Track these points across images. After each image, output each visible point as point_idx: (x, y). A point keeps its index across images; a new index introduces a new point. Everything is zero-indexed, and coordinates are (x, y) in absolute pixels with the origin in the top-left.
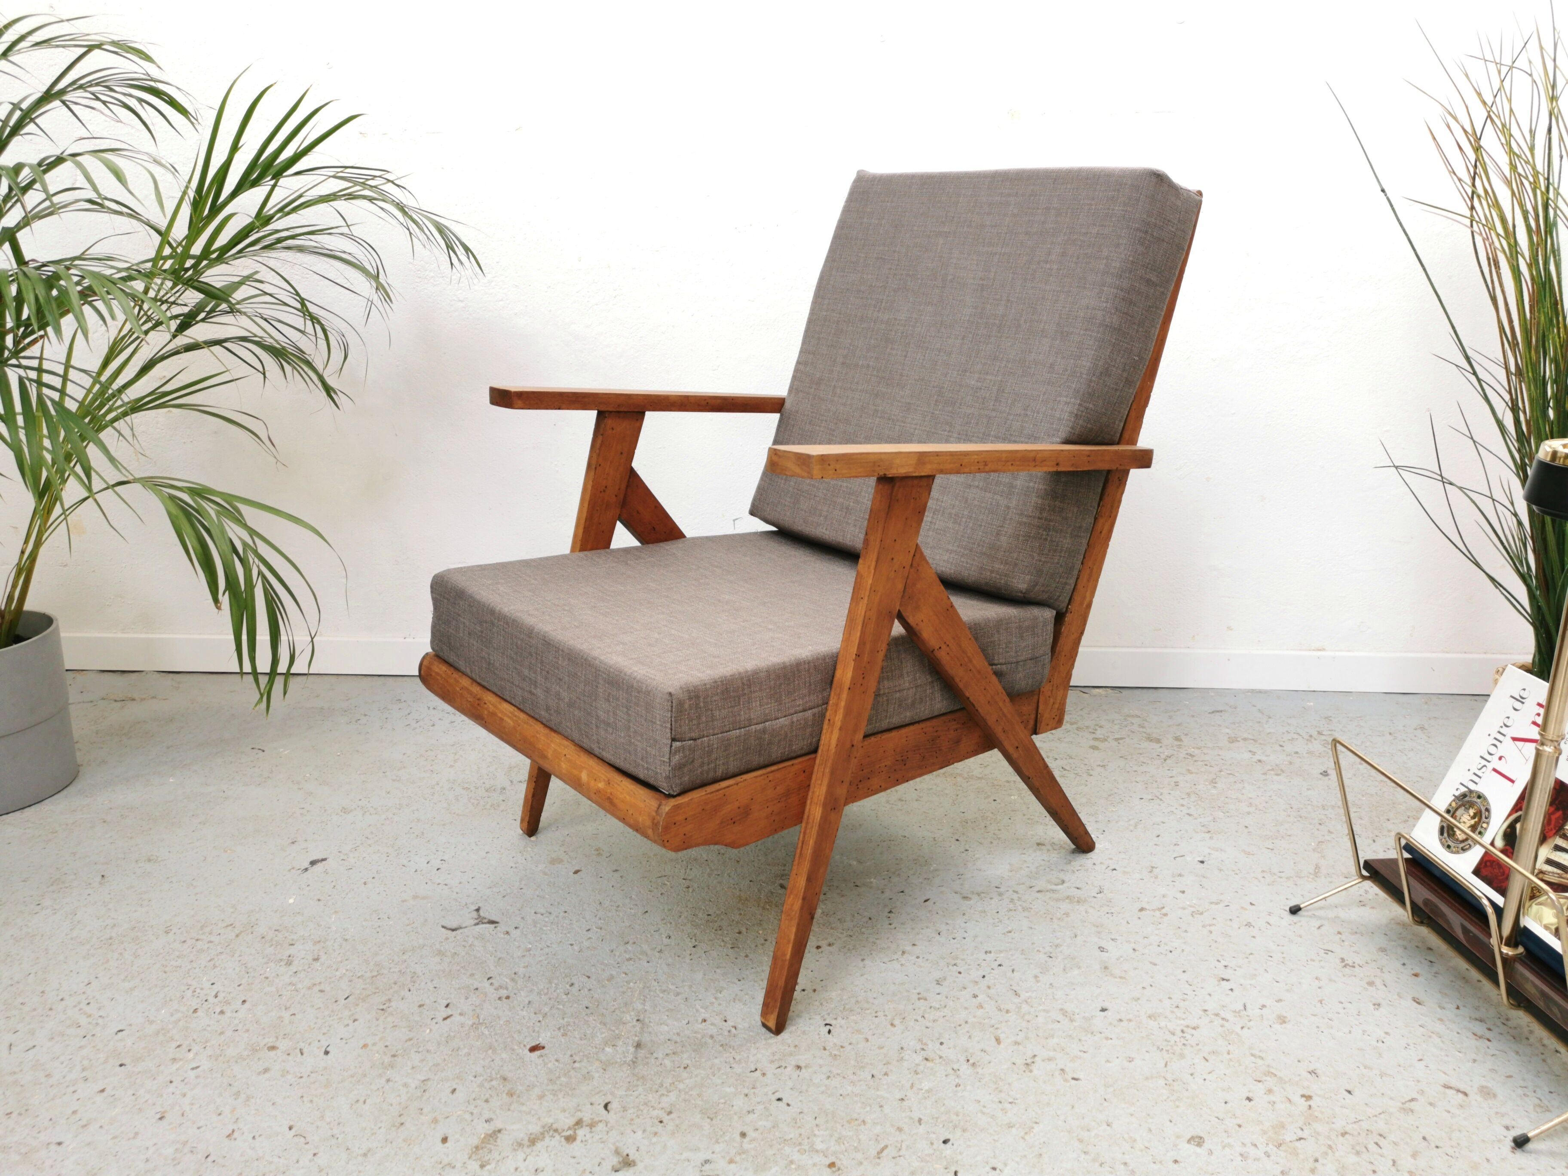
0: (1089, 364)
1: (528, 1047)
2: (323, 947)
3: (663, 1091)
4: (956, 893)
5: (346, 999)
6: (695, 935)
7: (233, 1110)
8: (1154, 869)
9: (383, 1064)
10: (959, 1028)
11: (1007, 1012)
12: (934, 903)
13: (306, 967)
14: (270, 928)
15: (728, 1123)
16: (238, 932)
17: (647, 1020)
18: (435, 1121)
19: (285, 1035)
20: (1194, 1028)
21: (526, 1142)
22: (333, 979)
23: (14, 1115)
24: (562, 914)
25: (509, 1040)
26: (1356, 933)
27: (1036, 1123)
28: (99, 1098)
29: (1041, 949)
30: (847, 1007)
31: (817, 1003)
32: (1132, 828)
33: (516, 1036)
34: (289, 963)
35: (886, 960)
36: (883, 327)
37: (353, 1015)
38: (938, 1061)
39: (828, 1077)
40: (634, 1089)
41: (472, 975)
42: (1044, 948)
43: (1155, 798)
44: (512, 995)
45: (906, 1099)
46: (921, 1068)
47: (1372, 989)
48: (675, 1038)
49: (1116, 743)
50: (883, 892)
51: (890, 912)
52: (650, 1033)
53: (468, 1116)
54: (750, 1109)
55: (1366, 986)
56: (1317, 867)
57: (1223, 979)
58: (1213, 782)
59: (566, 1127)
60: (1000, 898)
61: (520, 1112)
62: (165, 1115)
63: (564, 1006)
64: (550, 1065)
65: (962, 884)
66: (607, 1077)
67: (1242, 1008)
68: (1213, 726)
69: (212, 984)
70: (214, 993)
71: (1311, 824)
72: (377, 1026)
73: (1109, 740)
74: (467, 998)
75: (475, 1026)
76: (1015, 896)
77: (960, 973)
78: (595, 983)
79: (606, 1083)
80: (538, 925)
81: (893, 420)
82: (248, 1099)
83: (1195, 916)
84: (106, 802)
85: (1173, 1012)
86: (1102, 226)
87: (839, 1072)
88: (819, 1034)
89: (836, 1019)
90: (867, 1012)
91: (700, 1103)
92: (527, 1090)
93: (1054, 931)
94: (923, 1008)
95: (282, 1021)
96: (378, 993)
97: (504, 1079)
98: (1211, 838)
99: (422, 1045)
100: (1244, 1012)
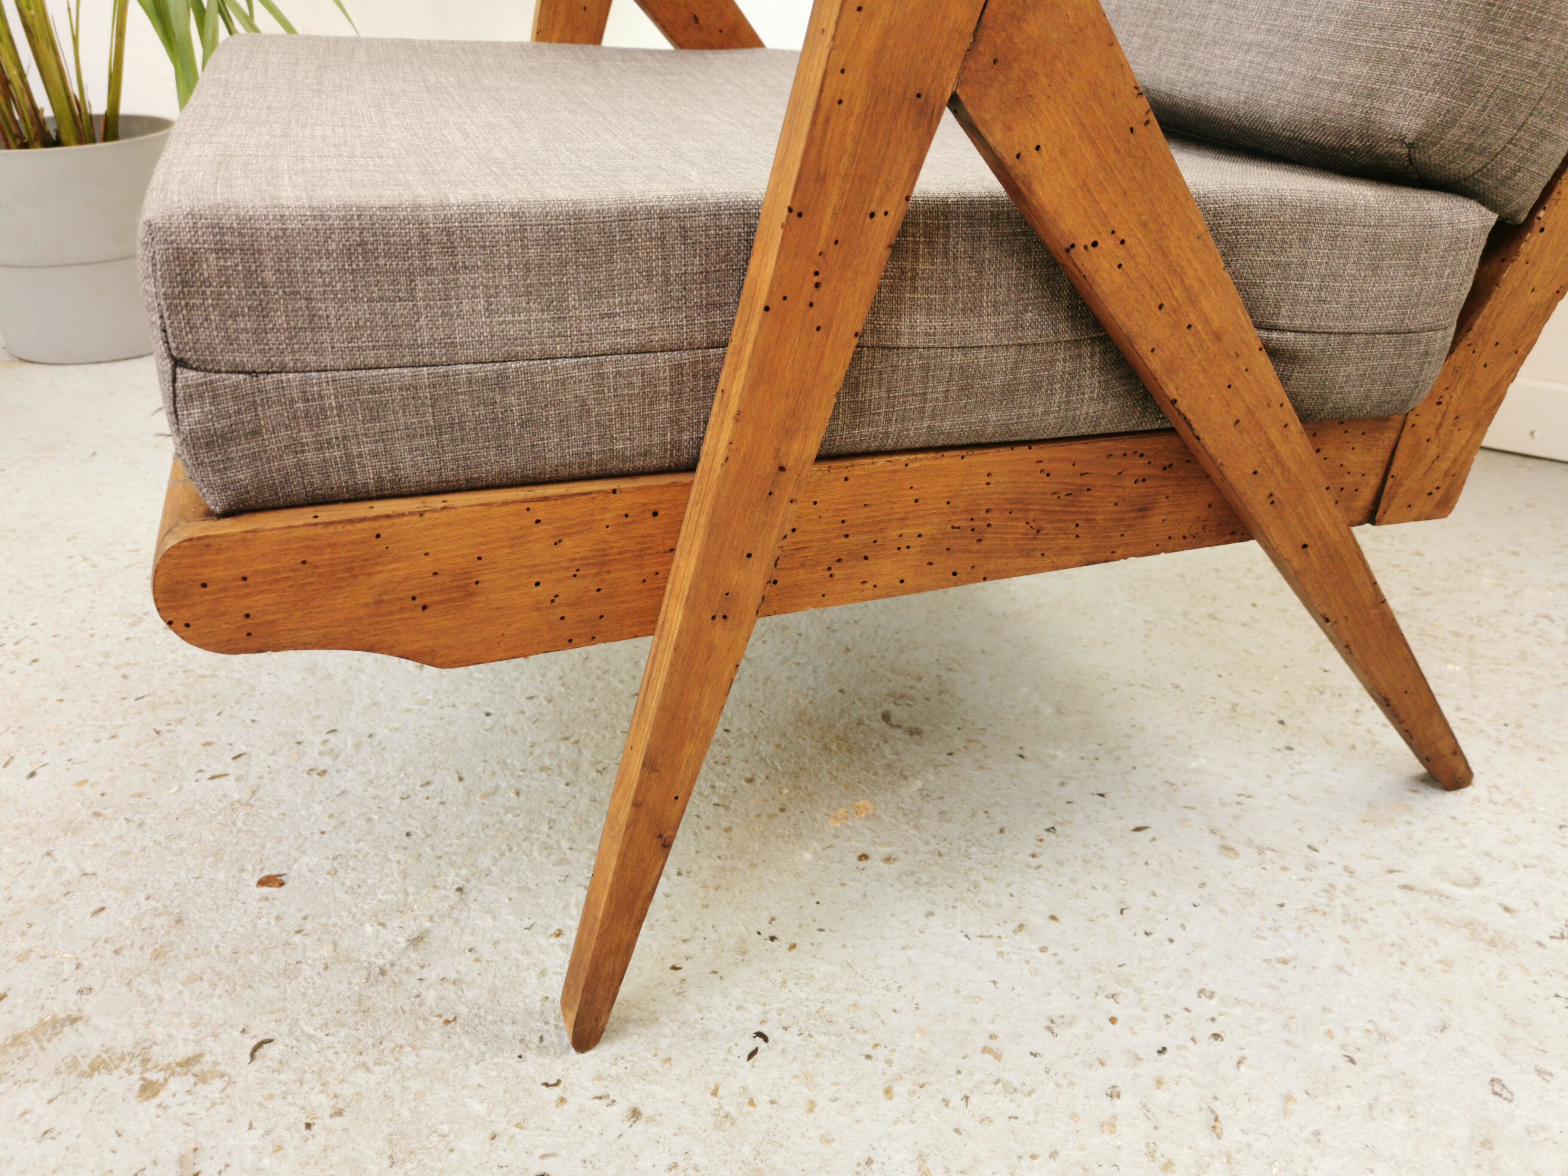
1: (266, 874)
3: (370, 1057)
4: (1212, 832)
5: (137, 699)
9: (71, 822)
10: (1026, 1162)
12: (1154, 839)
17: (473, 895)
18: (24, 956)
21: (84, 1066)
25: (254, 849)
29: (1338, 1031)
30: (828, 1008)
33: (269, 845)
35: (975, 930)
37: (119, 727)
40: (332, 1031)
41: (317, 717)
42: (1347, 1030)
44: (332, 771)
48: (486, 950)
50: (1063, 784)
51: (1051, 830)
52: (457, 922)
53: (68, 968)
59: (166, 1062)
60: (1304, 874)
61: (140, 995)
63: (381, 817)
64: (262, 922)
65: (1237, 818)
66: (318, 982)
69: (33, 624)
72: (128, 756)
74: (274, 753)
75: (237, 806)
76: (1342, 880)
77: (1113, 1020)
78: (460, 793)
79: (304, 995)
88: (729, 1051)
89: (785, 1028)
90: (861, 1037)
91: (405, 1113)
92: (187, 957)
93: (1394, 996)
94: (978, 1076)
95: (39, 706)
96: (180, 703)
97: (179, 921)
99: (144, 810)
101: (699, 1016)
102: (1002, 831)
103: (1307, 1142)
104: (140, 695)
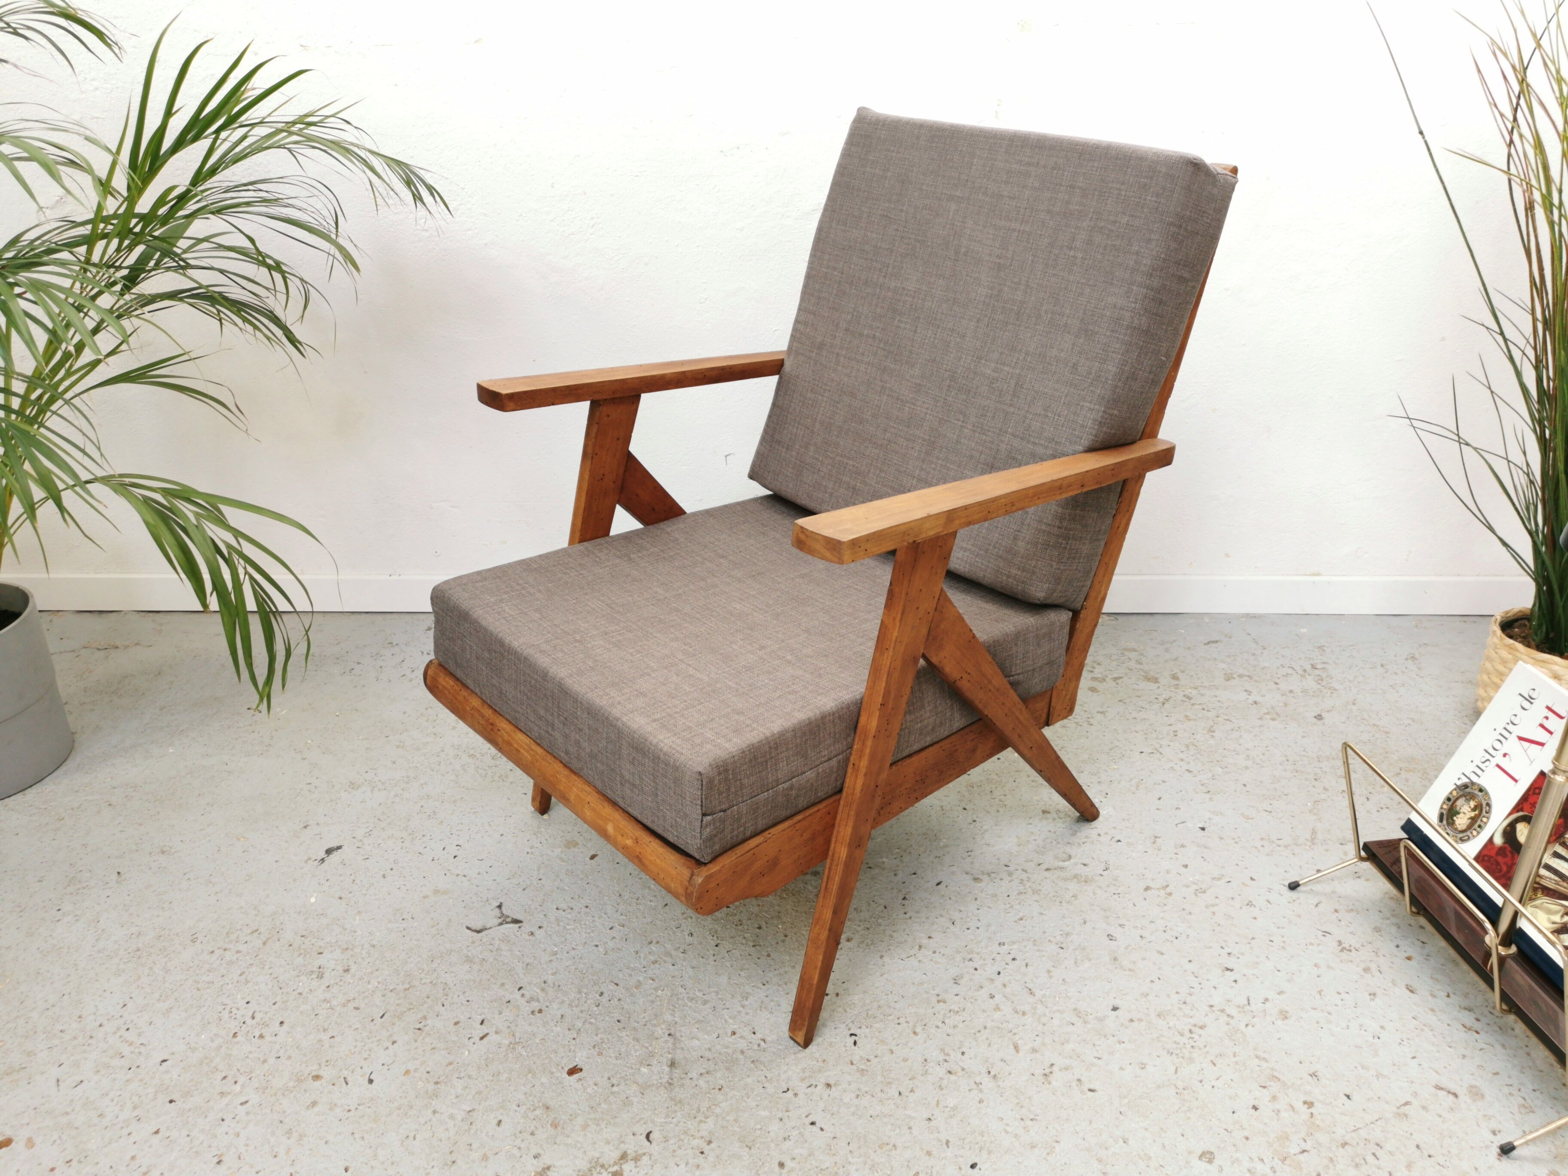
0: (1114, 369)
1: (566, 1069)
2: (352, 956)
3: (700, 1117)
4: (967, 873)
5: (382, 1017)
6: (716, 932)
7: (289, 1150)
8: (1157, 839)
9: (427, 1092)
10: (978, 1034)
11: (1024, 1014)
12: (947, 886)
13: (338, 980)
14: (296, 933)
15: (766, 1152)
16: (264, 939)
17: (678, 1034)
18: (485, 1158)
19: (327, 1061)
20: (1201, 1028)
22: (366, 994)
23: (74, 1163)
24: (584, 909)
25: (546, 1061)
26: (1352, 910)
27: (1057, 1142)
28: (156, 1139)
29: (1052, 939)
30: (870, 1013)
31: (840, 1009)
32: (1134, 789)
33: (552, 1056)
34: (321, 976)
35: (904, 956)
36: (890, 294)
37: (391, 1036)
38: (960, 1073)
39: (858, 1096)
40: (673, 1116)
41: (503, 985)
42: (1055, 937)
43: (1155, 751)
44: (544, 1008)
45: (932, 1118)
46: (945, 1082)
47: (1368, 976)
48: (708, 1054)
49: (1114, 684)
50: (895, 875)
51: (904, 899)
52: (682, 1049)
53: (515, 1152)
54: (786, 1135)
55: (1362, 973)
56: (1314, 832)
57: (1228, 969)
58: (1211, 730)
59: (612, 1162)
60: (1010, 878)
61: (566, 1145)
62: (223, 1158)
63: (596, 1019)
64: (589, 1090)
65: (972, 863)
66: (645, 1101)
67: (1246, 1003)
68: (1209, 660)
69: (248, 1003)
70: (250, 1014)
71: (1306, 779)
72: (416, 1048)
73: (1107, 680)
74: (500, 1013)
75: (512, 1046)
76: (1024, 876)
77: (976, 969)
78: (623, 991)
79: (645, 1109)
80: (561, 924)
81: (902, 401)
82: (301, 1136)
83: (1199, 894)
84: (108, 780)
85: (1180, 1009)
86: (1132, 216)
87: (867, 1089)
88: (845, 1046)
89: (860, 1028)
90: (890, 1018)
91: (737, 1129)
92: (570, 1120)
93: (1064, 917)
94: (942, 1012)
95: (323, 1045)
96: (412, 1009)
98: (1211, 799)
99: (463, 1070)
100: (1248, 1007)
102: (885, 907)
103: (1062, 984)
104: (381, 1015)
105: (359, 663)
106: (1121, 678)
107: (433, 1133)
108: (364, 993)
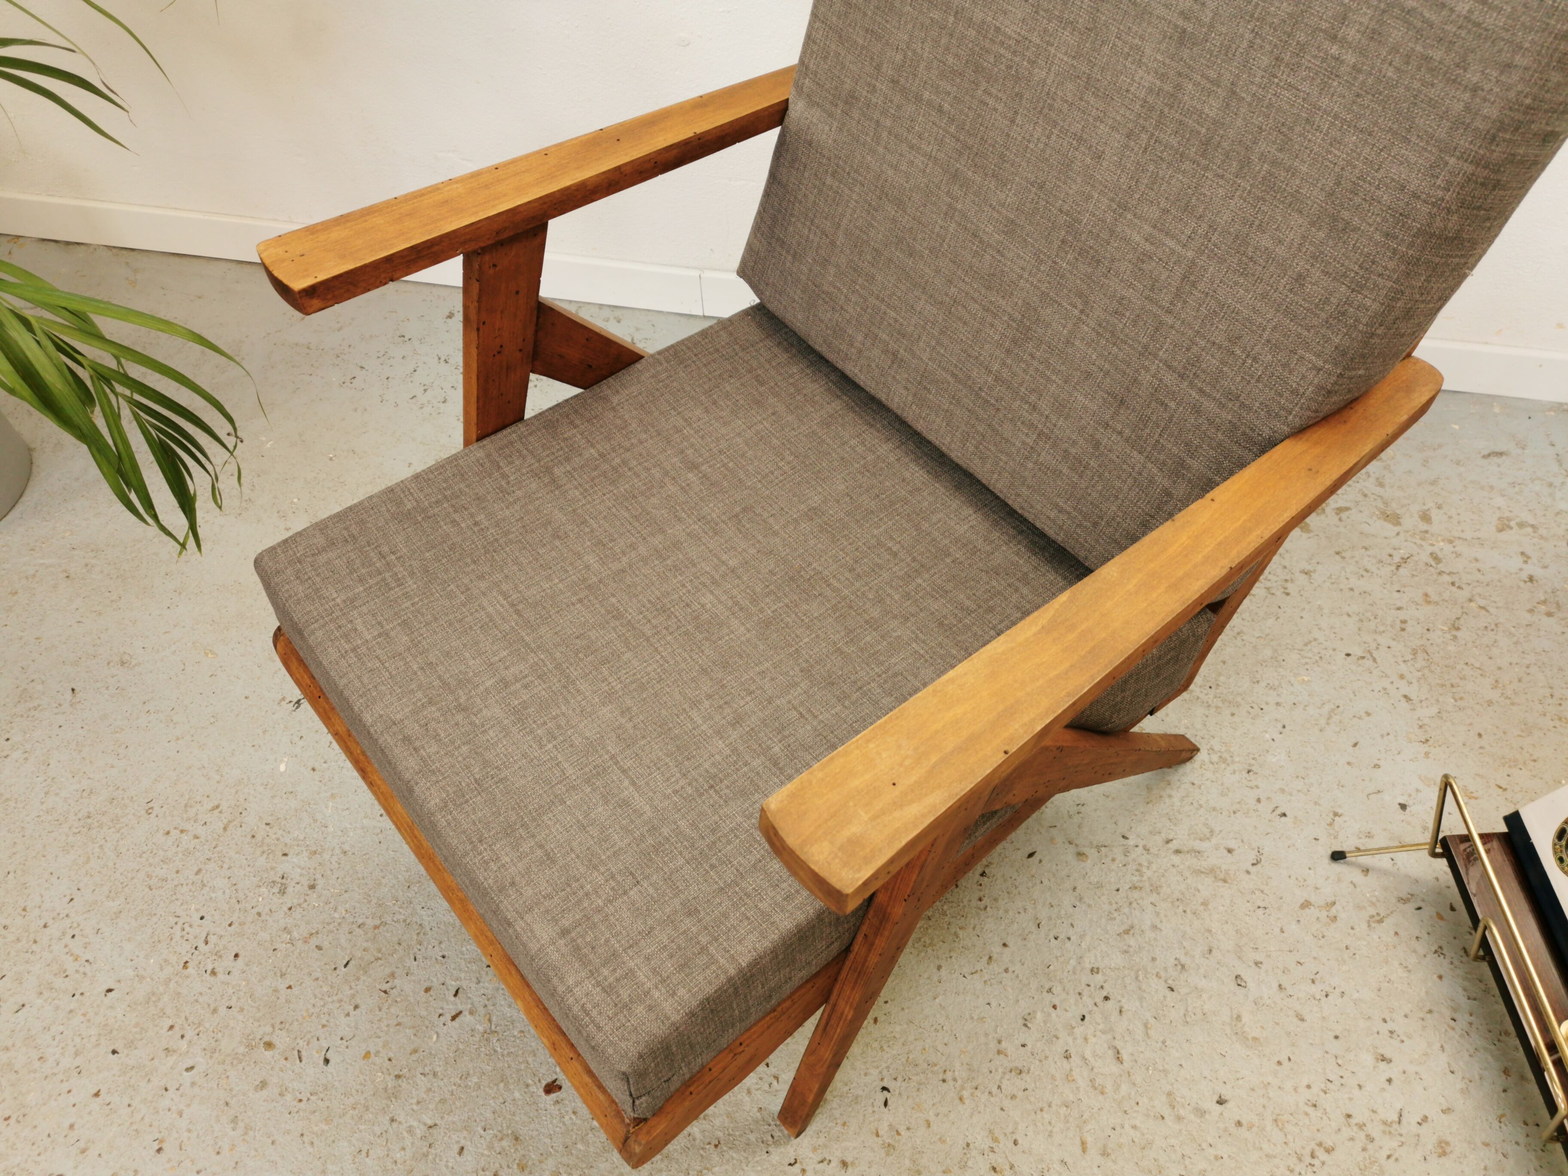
1: (544, 1083)
2: (320, 864)
4: (1070, 843)
5: (345, 966)
7: (233, 1147)
8: (1337, 818)
9: (386, 1089)
10: (1039, 1115)
11: (1102, 1091)
12: (1041, 861)
13: (302, 900)
14: (260, 818)
16: (225, 821)
19: (282, 1023)
20: (1327, 1149)
22: (331, 927)
23: (12, 1121)
25: (523, 1067)
28: (96, 1104)
29: (1162, 972)
30: (911, 1056)
31: (876, 1045)
32: (1323, 722)
33: (530, 1060)
34: (283, 892)
35: (965, 970)
37: (353, 996)
38: (1007, 1172)
42: (1166, 969)
43: (1368, 656)
49: (1336, 518)
58: (1455, 626)
60: (1124, 860)
62: (164, 1145)
64: (566, 1119)
65: (1081, 826)
67: (1397, 1120)
68: (1482, 488)
69: (202, 918)
70: (204, 936)
72: (380, 1020)
74: (479, 982)
75: (487, 1035)
76: (1144, 858)
82: (247, 1128)
83: (1373, 925)
84: (67, 534)
88: (873, 1105)
89: (895, 1079)
90: (935, 1069)
92: (540, 1162)
93: (1184, 937)
94: (1001, 1071)
95: (278, 998)
96: (380, 959)
97: (517, 1139)
98: (1427, 754)
99: (428, 1062)
100: (1395, 1126)
101: (847, 1088)
103: (1161, 1049)
104: (345, 962)
105: (362, 368)
106: (1347, 509)
107: (389, 1150)
108: (329, 924)
